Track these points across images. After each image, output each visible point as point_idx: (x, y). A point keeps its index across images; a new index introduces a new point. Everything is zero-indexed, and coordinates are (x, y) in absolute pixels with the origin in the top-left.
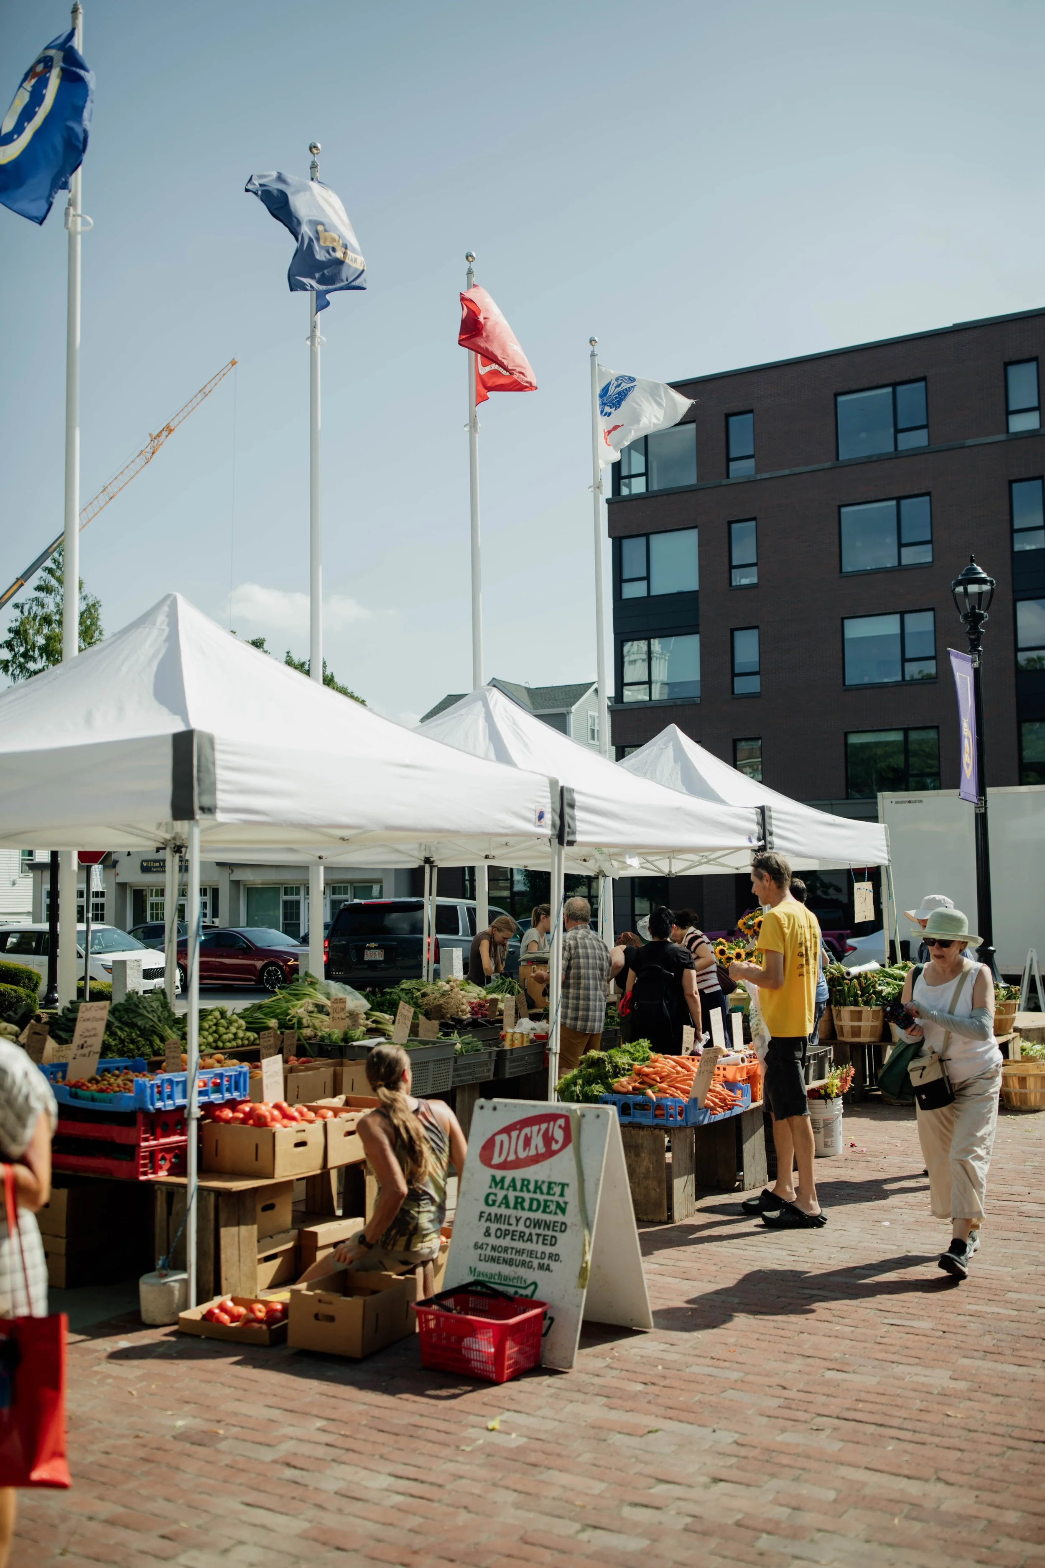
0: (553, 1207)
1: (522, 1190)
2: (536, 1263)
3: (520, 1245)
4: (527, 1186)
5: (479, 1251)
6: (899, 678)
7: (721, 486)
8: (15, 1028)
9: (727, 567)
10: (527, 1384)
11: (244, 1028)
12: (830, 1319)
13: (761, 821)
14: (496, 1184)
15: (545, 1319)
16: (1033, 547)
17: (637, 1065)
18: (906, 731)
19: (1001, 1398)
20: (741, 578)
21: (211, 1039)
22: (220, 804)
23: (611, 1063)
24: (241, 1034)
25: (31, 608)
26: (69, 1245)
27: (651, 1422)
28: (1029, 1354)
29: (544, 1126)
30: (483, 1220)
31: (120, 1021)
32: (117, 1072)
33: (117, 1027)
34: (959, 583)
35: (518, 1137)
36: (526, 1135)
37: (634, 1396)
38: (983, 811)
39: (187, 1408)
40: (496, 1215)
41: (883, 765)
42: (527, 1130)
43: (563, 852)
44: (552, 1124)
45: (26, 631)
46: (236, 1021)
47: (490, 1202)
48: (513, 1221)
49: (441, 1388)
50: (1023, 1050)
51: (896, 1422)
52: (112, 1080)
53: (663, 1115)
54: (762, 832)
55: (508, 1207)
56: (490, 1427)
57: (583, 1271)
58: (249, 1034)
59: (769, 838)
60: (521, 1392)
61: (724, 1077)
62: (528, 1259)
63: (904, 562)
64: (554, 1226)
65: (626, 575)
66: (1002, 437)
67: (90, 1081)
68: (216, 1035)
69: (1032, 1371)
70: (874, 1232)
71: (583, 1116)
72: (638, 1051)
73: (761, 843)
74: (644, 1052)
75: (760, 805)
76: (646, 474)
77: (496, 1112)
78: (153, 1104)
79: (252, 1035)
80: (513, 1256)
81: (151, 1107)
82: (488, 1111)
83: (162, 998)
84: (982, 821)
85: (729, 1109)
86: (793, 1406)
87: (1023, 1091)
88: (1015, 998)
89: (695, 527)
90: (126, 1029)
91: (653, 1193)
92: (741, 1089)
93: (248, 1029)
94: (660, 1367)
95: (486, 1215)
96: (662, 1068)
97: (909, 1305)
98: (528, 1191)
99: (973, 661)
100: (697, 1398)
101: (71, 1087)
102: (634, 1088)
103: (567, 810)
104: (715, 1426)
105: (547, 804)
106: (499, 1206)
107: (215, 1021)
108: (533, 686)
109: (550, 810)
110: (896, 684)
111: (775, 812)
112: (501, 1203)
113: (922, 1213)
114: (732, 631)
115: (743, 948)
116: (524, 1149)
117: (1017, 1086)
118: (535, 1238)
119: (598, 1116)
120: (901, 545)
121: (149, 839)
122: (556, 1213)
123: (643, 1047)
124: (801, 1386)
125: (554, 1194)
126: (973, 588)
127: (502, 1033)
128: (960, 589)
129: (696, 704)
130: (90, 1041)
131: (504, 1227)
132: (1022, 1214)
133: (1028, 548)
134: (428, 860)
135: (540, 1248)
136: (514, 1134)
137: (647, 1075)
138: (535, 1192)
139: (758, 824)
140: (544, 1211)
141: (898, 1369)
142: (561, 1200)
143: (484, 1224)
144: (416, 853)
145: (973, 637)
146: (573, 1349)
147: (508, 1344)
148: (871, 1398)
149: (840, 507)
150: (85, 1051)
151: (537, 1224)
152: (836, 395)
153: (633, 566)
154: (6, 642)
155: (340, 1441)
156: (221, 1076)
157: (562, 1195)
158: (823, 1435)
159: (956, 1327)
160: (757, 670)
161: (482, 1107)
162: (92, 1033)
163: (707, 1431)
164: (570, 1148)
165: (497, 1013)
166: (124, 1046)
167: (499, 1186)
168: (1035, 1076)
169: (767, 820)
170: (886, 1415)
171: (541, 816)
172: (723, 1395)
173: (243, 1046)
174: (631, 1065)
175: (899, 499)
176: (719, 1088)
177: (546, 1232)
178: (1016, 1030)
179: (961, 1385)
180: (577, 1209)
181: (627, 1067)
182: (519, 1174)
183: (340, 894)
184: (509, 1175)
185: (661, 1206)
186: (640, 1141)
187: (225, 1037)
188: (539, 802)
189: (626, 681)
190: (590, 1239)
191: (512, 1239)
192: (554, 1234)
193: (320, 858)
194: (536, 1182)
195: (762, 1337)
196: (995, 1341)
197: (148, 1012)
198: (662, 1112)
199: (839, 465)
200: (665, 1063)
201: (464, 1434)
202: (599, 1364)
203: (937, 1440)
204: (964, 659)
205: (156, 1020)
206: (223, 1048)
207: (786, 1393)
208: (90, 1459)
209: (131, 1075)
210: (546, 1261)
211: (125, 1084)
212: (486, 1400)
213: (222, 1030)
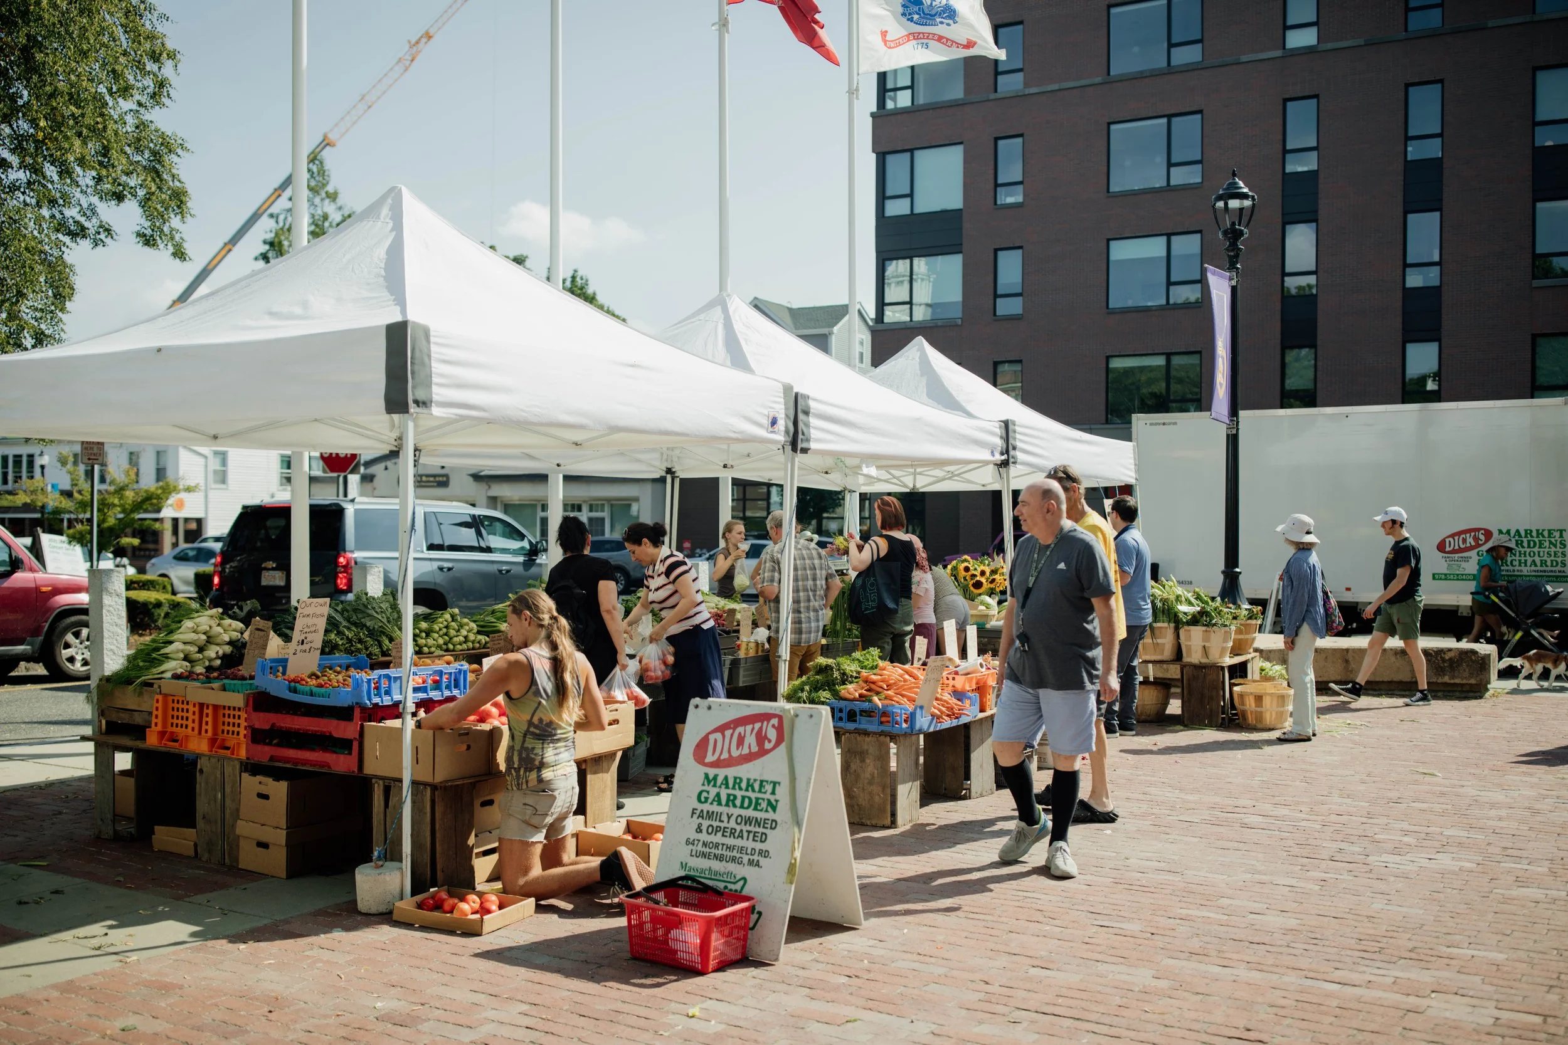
0: (764, 805)
1: (734, 788)
2: (746, 859)
3: (730, 841)
4: (739, 784)
5: (691, 847)
6: (1164, 302)
7: (988, 100)
8: (241, 625)
9: (992, 185)
10: (732, 975)
11: (475, 631)
12: (1041, 919)
13: (1004, 435)
14: (709, 782)
15: (753, 913)
16: (1305, 169)
17: (864, 673)
18: (1169, 356)
19: (1201, 996)
20: (1006, 197)
21: (441, 641)
22: (435, 398)
23: (839, 670)
24: (472, 637)
25: (286, 219)
26: (289, 837)
27: (850, 1012)
28: (1235, 956)
29: (757, 726)
30: (695, 816)
31: (349, 621)
32: (339, 669)
33: (345, 627)
34: (1220, 198)
35: (732, 735)
36: (740, 734)
37: (837, 988)
38: (1234, 432)
39: (393, 991)
40: (708, 812)
41: (1144, 391)
42: (740, 729)
43: (797, 459)
44: (765, 723)
45: (280, 243)
46: (467, 624)
47: (703, 799)
48: (725, 818)
49: (646, 976)
50: (1262, 670)
51: (1093, 1017)
52: (333, 676)
53: (888, 722)
54: (1005, 446)
55: (720, 804)
56: (690, 1015)
57: (792, 868)
58: (480, 637)
59: (1012, 453)
60: (725, 982)
61: (953, 686)
62: (738, 855)
63: (1172, 183)
64: (765, 823)
65: (889, 193)
66: (1278, 53)
67: (310, 677)
68: (446, 638)
69: (1235, 972)
70: (1095, 840)
71: (797, 716)
72: (868, 660)
73: (1004, 457)
74: (873, 660)
75: (1004, 419)
76: (911, 87)
77: (711, 711)
78: (370, 700)
79: (483, 638)
80: (724, 852)
81: (368, 702)
82: (702, 710)
83: (392, 599)
84: (1233, 442)
85: (957, 718)
86: (993, 1000)
87: (1259, 709)
88: (1256, 618)
89: (961, 143)
90: (354, 628)
91: (877, 798)
92: (969, 698)
93: (479, 633)
94: (866, 962)
95: (698, 812)
96: (889, 676)
97: (1121, 908)
98: (740, 789)
99: (1231, 279)
100: (899, 991)
101: (290, 682)
102: (861, 696)
103: (801, 416)
104: (914, 1017)
105: (780, 410)
106: (712, 803)
107: (445, 623)
108: (795, 306)
109: (783, 416)
110: (1160, 308)
111: (1019, 426)
112: (714, 800)
113: (1146, 822)
114: (996, 251)
115: (988, 565)
116: (738, 748)
117: (1253, 705)
118: (745, 835)
119: (811, 716)
120: (1170, 165)
121: (383, 442)
122: (767, 811)
123: (873, 656)
124: (1004, 981)
125: (765, 793)
126: (1234, 204)
127: (738, 643)
128: (1221, 204)
129: (957, 325)
130: (310, 637)
131: (715, 824)
132: (1245, 826)
133: (1300, 169)
134: (669, 471)
135: (750, 844)
136: (728, 733)
137: (874, 683)
138: (747, 790)
139: (1001, 437)
140: (755, 809)
141: (1101, 967)
142: (772, 798)
143: (696, 821)
144: (657, 463)
145: (1232, 254)
146: (780, 942)
147: (714, 936)
148: (1071, 993)
149: (1109, 124)
150: (306, 647)
151: (748, 821)
152: (1109, 6)
153: (897, 183)
154: (262, 254)
155: (540, 1025)
156: (441, 673)
157: (773, 793)
158: (1019, 1027)
159: (1164, 929)
160: (1019, 291)
161: (697, 707)
162: (313, 629)
163: (905, 1022)
164: (783, 747)
165: (735, 624)
166: (352, 645)
167: (712, 783)
168: (1271, 694)
169: (1011, 434)
170: (1084, 1010)
171: (774, 422)
172: (926, 988)
173: (473, 649)
174: (859, 673)
175: (1170, 117)
176: (947, 697)
177: (757, 829)
178: (1256, 650)
179: (1163, 984)
180: (788, 807)
181: (855, 674)
182: (731, 772)
183: (597, 511)
184: (722, 773)
185: (884, 811)
186: (865, 747)
187: (455, 639)
188: (770, 408)
189: (887, 300)
190: (800, 837)
191: (723, 835)
192: (764, 831)
193: (558, 465)
194: (748, 780)
195: (970, 935)
196: (1201, 944)
197: (376, 612)
198: (888, 719)
199: (1109, 81)
200: (893, 671)
201: (664, 1020)
202: (807, 957)
203: (1132, 1034)
204: (1221, 276)
205: (385, 620)
206: (453, 651)
207: (988, 988)
208: (291, 1036)
209: (353, 672)
210: (756, 857)
211: (344, 680)
212: (689, 989)
213: (452, 632)
